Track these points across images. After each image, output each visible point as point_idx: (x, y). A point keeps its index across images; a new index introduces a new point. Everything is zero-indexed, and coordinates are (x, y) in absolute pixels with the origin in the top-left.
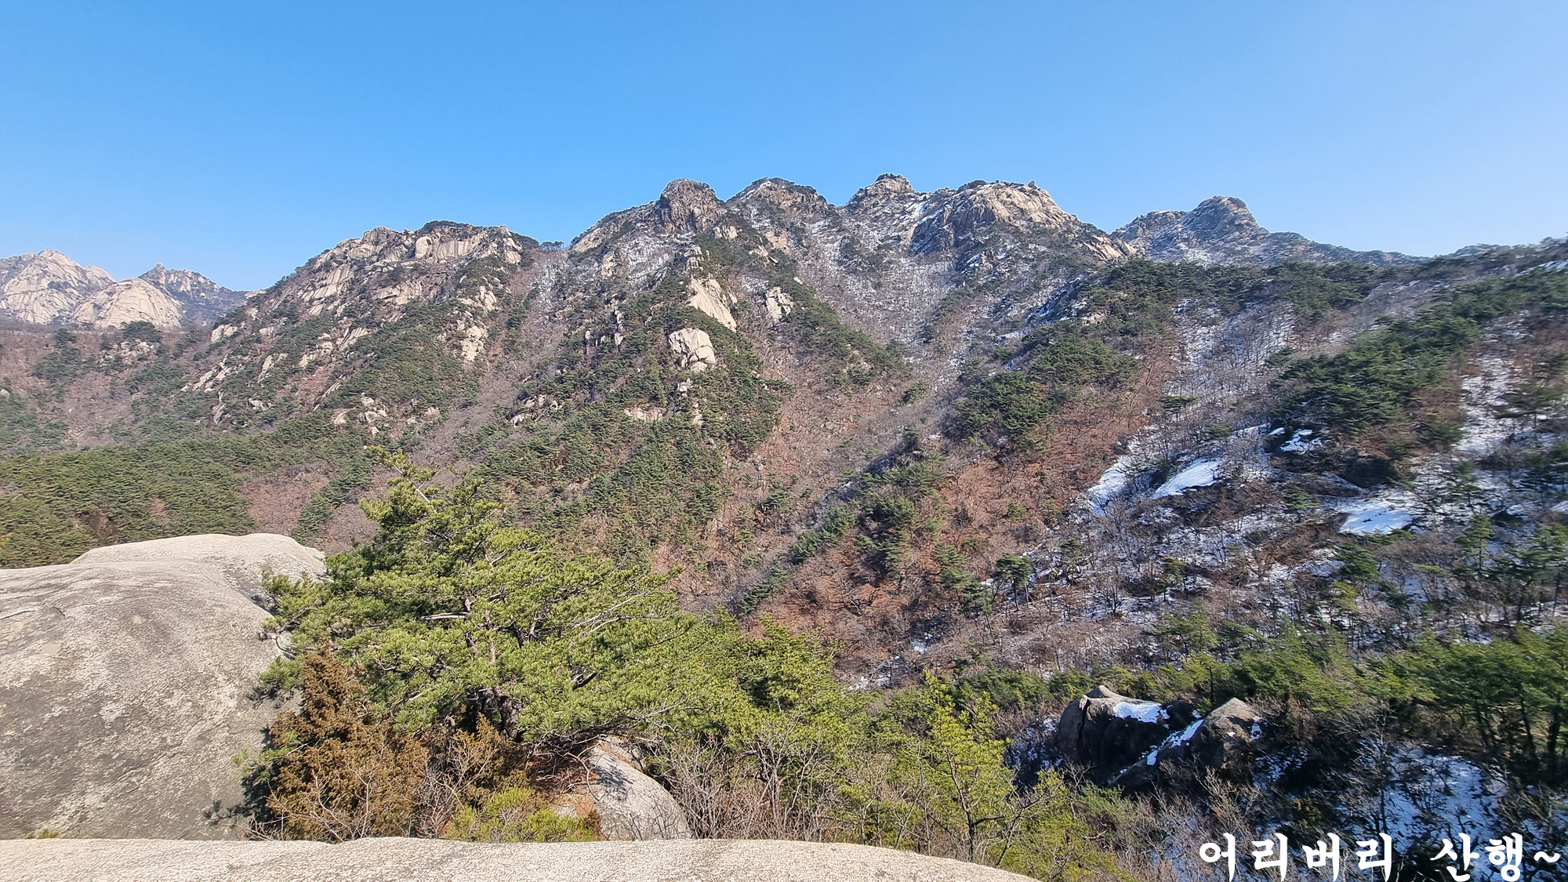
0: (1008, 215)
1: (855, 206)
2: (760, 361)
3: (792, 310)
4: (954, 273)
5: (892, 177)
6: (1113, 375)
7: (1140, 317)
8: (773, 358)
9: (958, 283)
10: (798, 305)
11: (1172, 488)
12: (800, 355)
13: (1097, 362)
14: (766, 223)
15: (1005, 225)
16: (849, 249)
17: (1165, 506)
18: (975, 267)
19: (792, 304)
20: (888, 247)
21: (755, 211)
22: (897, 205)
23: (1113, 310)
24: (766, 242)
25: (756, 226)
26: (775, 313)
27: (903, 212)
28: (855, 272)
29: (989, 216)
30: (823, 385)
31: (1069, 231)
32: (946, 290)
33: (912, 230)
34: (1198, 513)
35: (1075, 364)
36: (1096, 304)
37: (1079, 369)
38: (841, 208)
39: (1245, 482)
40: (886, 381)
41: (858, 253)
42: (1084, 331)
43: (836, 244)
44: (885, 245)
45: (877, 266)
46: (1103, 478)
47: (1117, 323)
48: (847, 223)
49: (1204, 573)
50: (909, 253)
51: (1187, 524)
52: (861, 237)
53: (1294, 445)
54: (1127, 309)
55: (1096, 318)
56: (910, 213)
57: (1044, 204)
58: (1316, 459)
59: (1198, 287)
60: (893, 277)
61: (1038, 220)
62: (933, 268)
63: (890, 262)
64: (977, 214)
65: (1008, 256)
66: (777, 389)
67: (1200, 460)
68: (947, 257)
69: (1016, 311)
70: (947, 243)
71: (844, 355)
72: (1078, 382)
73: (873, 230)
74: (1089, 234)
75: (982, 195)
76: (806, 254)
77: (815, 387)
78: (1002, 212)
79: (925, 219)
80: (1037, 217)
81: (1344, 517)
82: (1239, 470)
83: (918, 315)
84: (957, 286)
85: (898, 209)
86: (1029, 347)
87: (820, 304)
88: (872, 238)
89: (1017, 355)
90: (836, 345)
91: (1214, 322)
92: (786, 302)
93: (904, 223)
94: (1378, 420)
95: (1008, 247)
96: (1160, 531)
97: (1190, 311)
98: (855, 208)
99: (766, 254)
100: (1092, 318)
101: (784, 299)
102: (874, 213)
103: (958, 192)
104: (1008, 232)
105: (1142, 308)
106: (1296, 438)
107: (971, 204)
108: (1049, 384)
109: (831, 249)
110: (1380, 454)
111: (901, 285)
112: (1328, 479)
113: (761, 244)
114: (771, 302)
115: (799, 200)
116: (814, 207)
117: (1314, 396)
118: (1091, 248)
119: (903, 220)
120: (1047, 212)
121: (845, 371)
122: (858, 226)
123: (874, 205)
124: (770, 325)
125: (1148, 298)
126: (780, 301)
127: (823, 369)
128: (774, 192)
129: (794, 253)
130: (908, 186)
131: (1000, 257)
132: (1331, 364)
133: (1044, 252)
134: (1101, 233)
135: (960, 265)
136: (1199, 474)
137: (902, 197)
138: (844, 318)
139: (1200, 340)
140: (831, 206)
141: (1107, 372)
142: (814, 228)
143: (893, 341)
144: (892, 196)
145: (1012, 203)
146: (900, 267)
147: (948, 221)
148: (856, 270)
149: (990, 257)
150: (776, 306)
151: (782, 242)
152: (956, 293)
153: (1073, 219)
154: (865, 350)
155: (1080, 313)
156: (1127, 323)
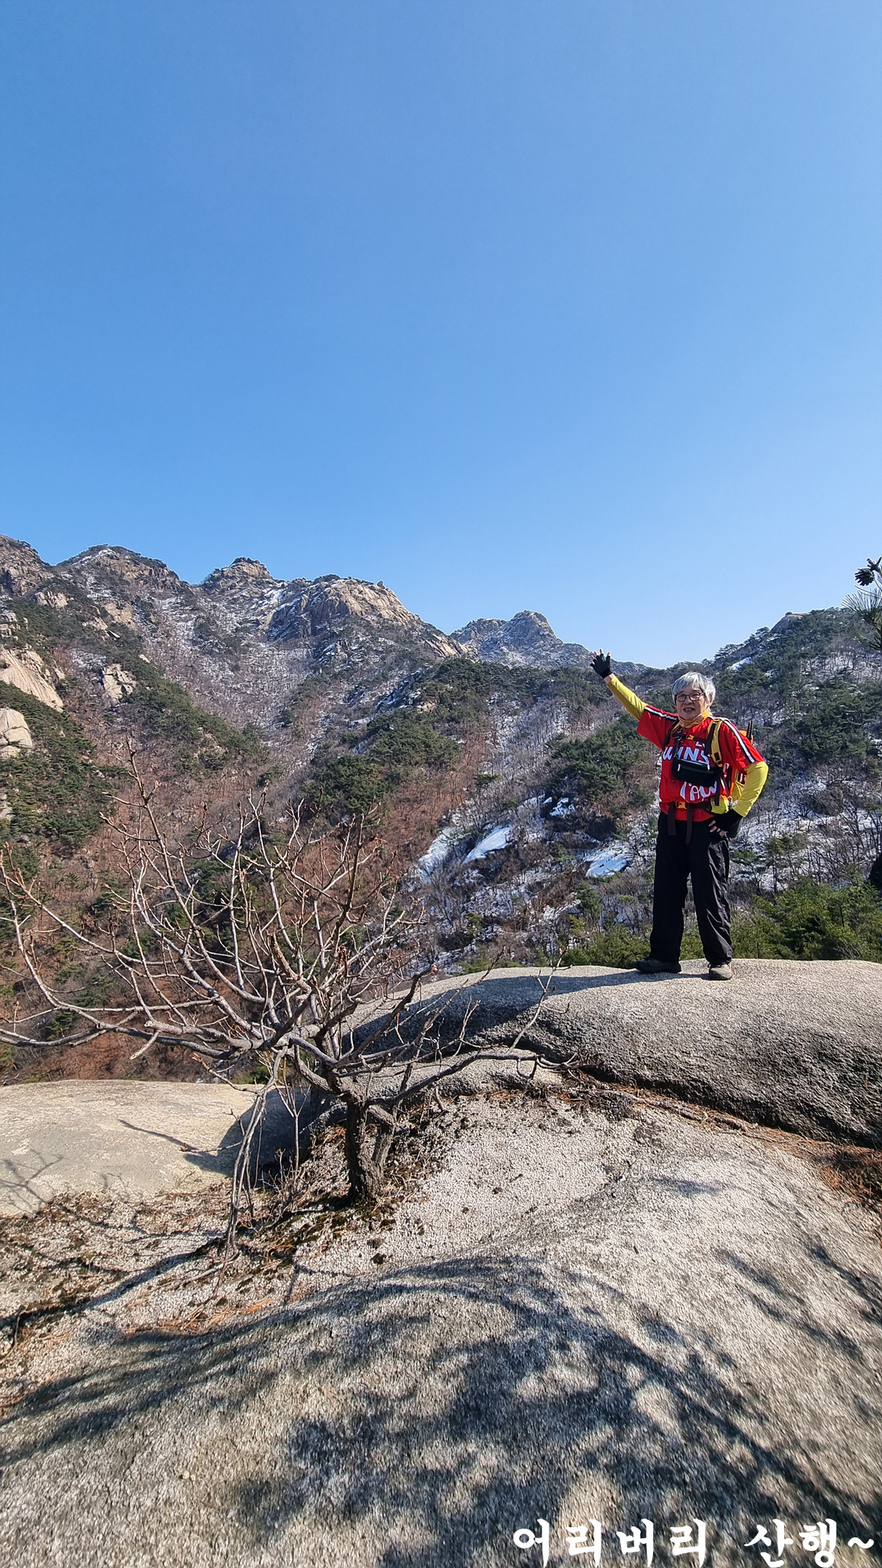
0: (360, 609)
1: (211, 586)
2: (93, 744)
3: (134, 689)
4: (312, 659)
5: (249, 561)
6: (439, 757)
7: (462, 707)
8: (110, 741)
9: (316, 669)
10: (142, 684)
11: (477, 854)
12: (142, 739)
13: (427, 746)
14: (107, 593)
15: (358, 619)
16: (203, 630)
17: (473, 868)
18: (330, 656)
19: (134, 683)
20: (247, 630)
21: (91, 579)
22: (256, 590)
23: (442, 700)
24: (104, 614)
25: (93, 596)
26: (113, 691)
27: (262, 597)
28: (211, 653)
29: (344, 609)
30: (170, 771)
31: (413, 629)
32: (304, 676)
33: (271, 615)
34: (496, 872)
35: (408, 747)
36: (428, 695)
37: (412, 752)
38: (196, 587)
39: (527, 843)
40: (241, 765)
41: (214, 634)
42: (419, 718)
43: (189, 624)
44: (243, 628)
45: (235, 648)
46: (431, 849)
47: (445, 712)
48: (202, 603)
49: (498, 921)
50: (268, 638)
51: (487, 881)
52: (218, 618)
53: (558, 811)
54: (453, 700)
55: (428, 706)
56: (268, 598)
57: (391, 603)
58: (570, 821)
59: (505, 684)
60: (253, 660)
61: (387, 617)
62: (292, 654)
63: (248, 645)
64: (332, 606)
65: (361, 648)
66: (113, 776)
67: (498, 827)
68: (305, 645)
69: (367, 699)
70: (305, 630)
71: (194, 738)
72: (410, 764)
73: (231, 612)
74: (430, 633)
75: (336, 589)
76: (154, 631)
77: (161, 773)
78: (355, 606)
79: (283, 606)
80: (386, 614)
81: (589, 864)
82: (522, 832)
83: (276, 700)
84: (315, 673)
85: (256, 593)
86: (373, 731)
87: (168, 685)
88: (230, 620)
89: (363, 739)
90: (186, 728)
91: (515, 713)
92: (127, 680)
93: (263, 608)
94: (607, 789)
95: (361, 639)
96: (467, 891)
97: (499, 703)
98: (211, 588)
99: (104, 627)
100: (425, 707)
101: (124, 677)
102: (231, 595)
103: (314, 583)
104: (361, 625)
105: (464, 699)
106: (559, 805)
107: (327, 596)
108: (387, 765)
109: (184, 628)
110: (609, 815)
111: (260, 669)
112: (579, 836)
113: (98, 616)
114: (109, 681)
115: (146, 573)
116: (163, 582)
117: (571, 771)
118: (432, 645)
119: (260, 605)
120: (395, 611)
121: (196, 755)
122: (215, 607)
123: (232, 587)
124: (108, 705)
125: (469, 691)
126: (121, 679)
127: (171, 753)
128: (115, 561)
129: (140, 629)
130: (266, 572)
131: (354, 648)
132: (582, 747)
133: (391, 646)
134: (439, 633)
135: (318, 652)
136: (497, 840)
137: (261, 581)
138: (197, 701)
139: (506, 727)
140: (184, 584)
141: (435, 754)
142: (165, 605)
143: (250, 725)
144: (250, 580)
145: (364, 599)
146: (259, 650)
147: (305, 610)
148: (212, 651)
149: (344, 647)
150: (115, 685)
151: (126, 616)
152: (313, 679)
153: (416, 618)
154: (219, 734)
155: (416, 702)
156: (452, 711)
